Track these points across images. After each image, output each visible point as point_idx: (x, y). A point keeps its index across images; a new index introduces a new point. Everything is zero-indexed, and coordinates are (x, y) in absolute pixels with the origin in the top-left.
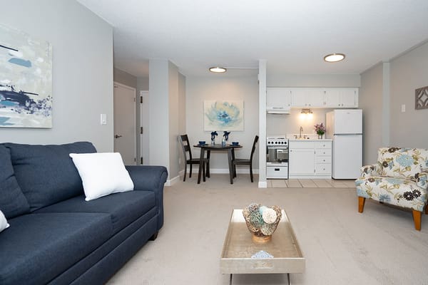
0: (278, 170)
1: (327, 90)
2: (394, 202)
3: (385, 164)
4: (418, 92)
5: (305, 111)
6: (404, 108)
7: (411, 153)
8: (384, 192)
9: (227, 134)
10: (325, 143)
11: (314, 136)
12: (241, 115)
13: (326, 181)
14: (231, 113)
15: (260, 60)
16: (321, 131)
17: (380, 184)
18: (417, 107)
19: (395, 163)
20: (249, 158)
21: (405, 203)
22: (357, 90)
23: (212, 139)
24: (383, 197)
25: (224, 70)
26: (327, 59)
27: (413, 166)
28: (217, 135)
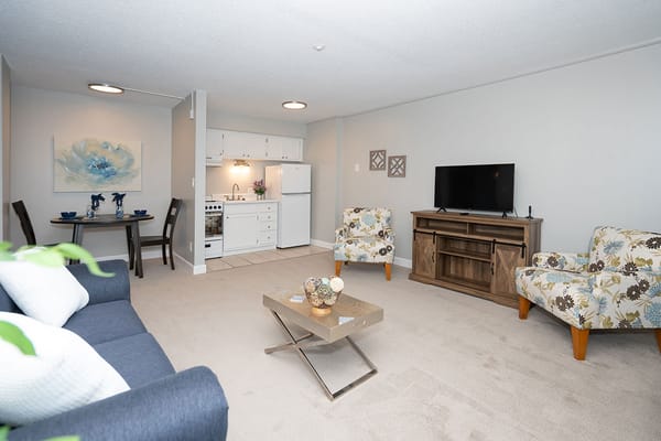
0: (209, 246)
1: (270, 138)
2: (370, 259)
3: (352, 225)
4: (372, 154)
5: (240, 162)
6: (357, 168)
7: (373, 213)
8: (362, 252)
9: (118, 198)
10: (270, 206)
11: (251, 196)
12: (137, 165)
13: (271, 251)
14: (117, 162)
15: (199, 92)
16: (260, 190)
17: (359, 245)
18: (371, 168)
19: (362, 223)
20: (161, 234)
21: (380, 259)
22: (302, 141)
23: (93, 208)
24: (361, 257)
25: (120, 91)
26: (286, 105)
27: (377, 224)
28: (103, 199)
